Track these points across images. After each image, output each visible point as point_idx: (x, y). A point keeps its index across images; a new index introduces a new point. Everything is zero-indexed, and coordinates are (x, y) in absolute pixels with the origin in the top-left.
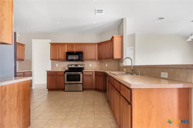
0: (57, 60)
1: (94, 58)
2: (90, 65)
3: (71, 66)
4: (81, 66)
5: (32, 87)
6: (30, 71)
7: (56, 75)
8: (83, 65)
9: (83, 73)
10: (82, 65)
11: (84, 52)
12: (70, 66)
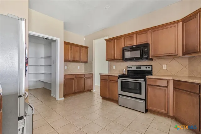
0: (113, 60)
1: (174, 52)
2: (165, 67)
3: (131, 68)
4: (146, 68)
5: (93, 90)
6: (91, 74)
7: (109, 81)
8: (151, 67)
9: (146, 81)
10: (148, 67)
11: (150, 43)
12: (129, 68)
